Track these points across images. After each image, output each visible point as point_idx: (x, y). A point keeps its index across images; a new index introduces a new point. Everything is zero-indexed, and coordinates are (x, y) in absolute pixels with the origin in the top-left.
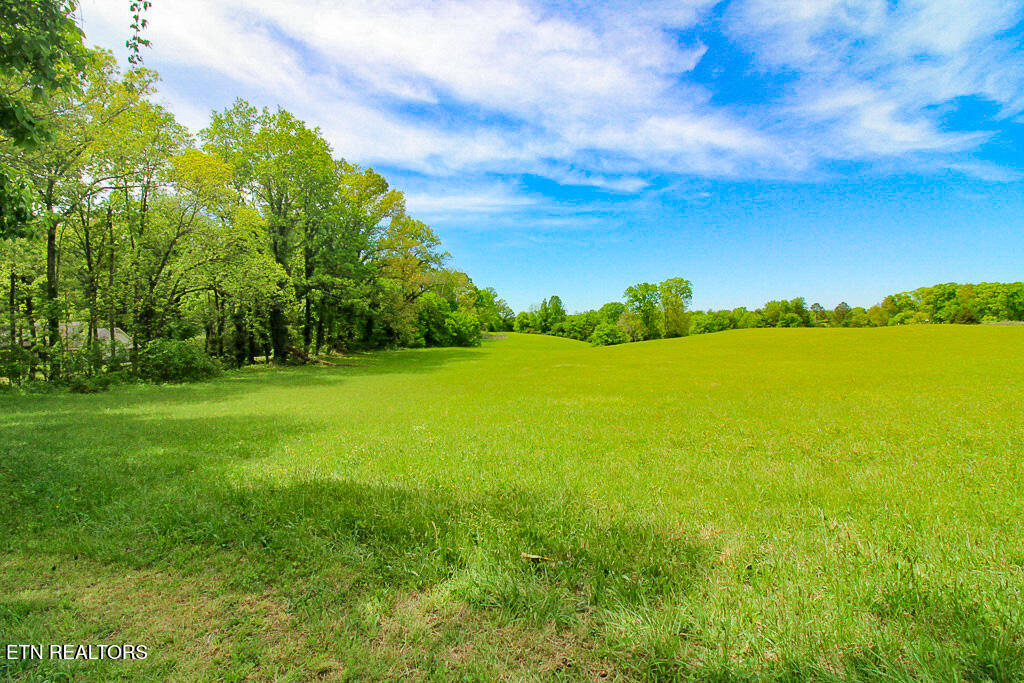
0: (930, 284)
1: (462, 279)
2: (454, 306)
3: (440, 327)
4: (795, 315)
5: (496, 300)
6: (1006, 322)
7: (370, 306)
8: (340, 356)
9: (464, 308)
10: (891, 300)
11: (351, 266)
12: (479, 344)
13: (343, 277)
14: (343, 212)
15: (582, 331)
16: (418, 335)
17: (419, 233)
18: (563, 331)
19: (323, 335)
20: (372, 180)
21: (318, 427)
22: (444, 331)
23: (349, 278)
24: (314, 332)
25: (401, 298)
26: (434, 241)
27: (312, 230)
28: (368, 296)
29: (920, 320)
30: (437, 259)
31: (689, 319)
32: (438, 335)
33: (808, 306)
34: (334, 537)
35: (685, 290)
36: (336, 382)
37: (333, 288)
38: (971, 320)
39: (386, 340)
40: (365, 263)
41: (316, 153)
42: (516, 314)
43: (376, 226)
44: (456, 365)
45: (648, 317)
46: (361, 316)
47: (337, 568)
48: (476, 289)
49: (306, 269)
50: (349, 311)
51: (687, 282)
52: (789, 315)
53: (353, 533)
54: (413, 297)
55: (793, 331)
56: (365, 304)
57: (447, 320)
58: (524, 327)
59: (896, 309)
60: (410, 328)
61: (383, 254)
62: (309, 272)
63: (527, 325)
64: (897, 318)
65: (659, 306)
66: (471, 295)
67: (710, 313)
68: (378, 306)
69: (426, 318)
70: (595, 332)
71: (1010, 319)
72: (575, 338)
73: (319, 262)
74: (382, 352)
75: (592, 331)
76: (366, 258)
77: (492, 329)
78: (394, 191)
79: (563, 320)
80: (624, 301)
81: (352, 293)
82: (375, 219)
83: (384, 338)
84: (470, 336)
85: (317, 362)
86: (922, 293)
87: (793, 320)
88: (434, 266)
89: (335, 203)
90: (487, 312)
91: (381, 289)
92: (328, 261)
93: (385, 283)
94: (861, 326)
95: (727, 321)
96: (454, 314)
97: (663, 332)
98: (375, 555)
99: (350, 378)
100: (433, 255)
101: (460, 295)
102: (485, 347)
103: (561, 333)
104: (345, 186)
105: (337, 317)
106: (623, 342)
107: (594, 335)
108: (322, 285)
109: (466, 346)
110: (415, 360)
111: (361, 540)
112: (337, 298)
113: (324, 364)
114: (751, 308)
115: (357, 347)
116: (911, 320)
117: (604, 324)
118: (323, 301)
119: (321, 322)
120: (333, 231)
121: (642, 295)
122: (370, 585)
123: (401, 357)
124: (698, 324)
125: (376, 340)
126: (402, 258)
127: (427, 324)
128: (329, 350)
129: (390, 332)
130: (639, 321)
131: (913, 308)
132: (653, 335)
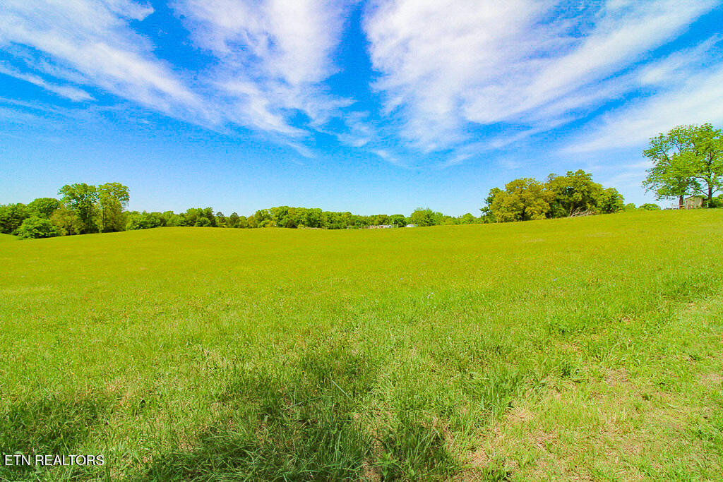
0: (277, 206)
4: (207, 219)
10: (259, 213)
15: (7, 223)
29: (272, 225)
31: (126, 218)
33: (215, 213)
35: (123, 194)
38: (294, 226)
45: (86, 214)
51: (125, 188)
52: (202, 219)
55: (205, 229)
59: (261, 218)
64: (262, 224)
65: (98, 205)
67: (144, 213)
70: (23, 225)
71: (309, 226)
75: (20, 224)
80: (59, 197)
86: (273, 210)
87: (205, 222)
94: (244, 228)
95: (158, 221)
97: (101, 227)
106: (57, 235)
107: (22, 228)
114: (177, 212)
116: (269, 225)
117: (34, 217)
124: (134, 222)
130: (76, 217)
131: (270, 218)
132: (90, 229)
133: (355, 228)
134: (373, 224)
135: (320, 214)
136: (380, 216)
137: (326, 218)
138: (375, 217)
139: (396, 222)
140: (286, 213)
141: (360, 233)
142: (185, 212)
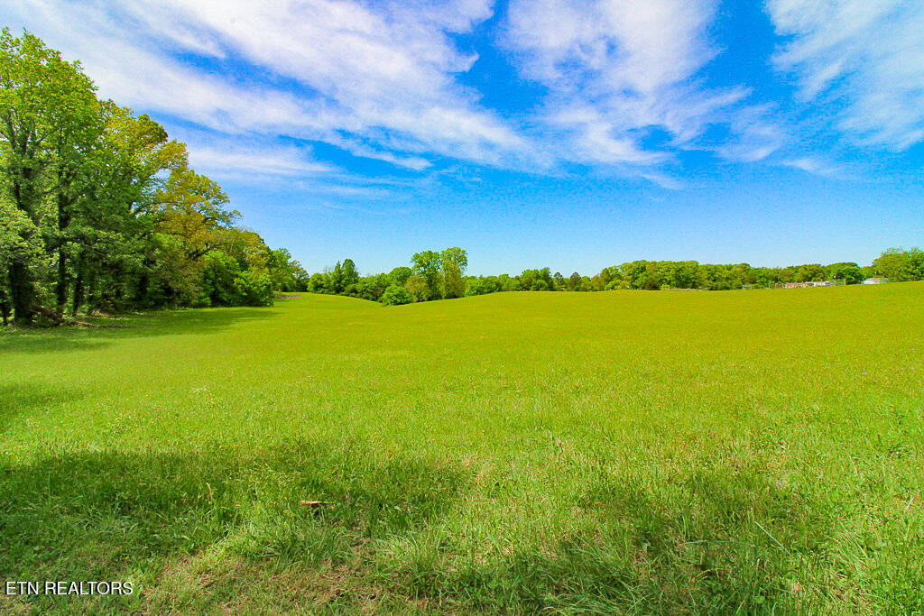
0: (630, 261)
1: (255, 238)
2: (244, 266)
3: (228, 286)
4: (543, 282)
5: (290, 261)
6: (676, 289)
7: (144, 262)
8: (105, 316)
9: (255, 268)
10: (606, 272)
11: (120, 218)
12: (272, 304)
13: (109, 230)
14: (109, 159)
15: (375, 291)
16: (203, 294)
17: (204, 188)
18: (356, 292)
19: (82, 293)
20: (146, 128)
21: (74, 396)
22: (233, 291)
23: (117, 232)
24: (71, 290)
25: (182, 255)
26: (221, 198)
27: (68, 175)
28: (142, 252)
29: (624, 287)
30: (226, 217)
31: (464, 283)
32: (226, 294)
33: (552, 275)
34: (89, 514)
35: (461, 258)
36: (98, 346)
37: (95, 242)
38: (655, 288)
39: (165, 300)
40: (137, 216)
41: (75, 89)
42: (311, 274)
43: (151, 177)
44: (246, 327)
45: (431, 280)
46: (133, 273)
47: (92, 546)
48: (268, 249)
49: (61, 218)
50: (117, 268)
51: (464, 252)
52: (539, 281)
53: (113, 506)
54: (197, 255)
55: (542, 293)
56: (139, 261)
57: (236, 280)
58: (318, 287)
59: (609, 277)
60: (192, 287)
61: (161, 208)
62: (64, 222)
63: (321, 286)
64: (610, 285)
65: (441, 271)
66: (263, 255)
67: (481, 278)
68: (154, 262)
69: (212, 276)
70: (386, 293)
71: (677, 287)
72: (367, 298)
73: (77, 212)
74: (159, 312)
75: (383, 292)
76: (138, 211)
77: (285, 290)
78: (174, 142)
79: (356, 281)
80: (411, 266)
81: (121, 248)
82: (150, 170)
83: (160, 297)
84: (262, 296)
85: (73, 323)
86: (625, 266)
87: (542, 285)
88: (221, 224)
89: (99, 146)
90: (281, 272)
91: (158, 245)
92: (89, 211)
93: (164, 239)
94: (587, 290)
95: (494, 285)
96: (244, 274)
97: (444, 293)
98: (139, 526)
99: (117, 341)
100: (220, 213)
101: (251, 254)
102: (278, 307)
103: (354, 294)
104: (113, 130)
105: (101, 274)
106: (410, 302)
107: (385, 296)
108: (81, 238)
109: (257, 306)
110: (197, 320)
111: (123, 513)
112: (104, 253)
113: (85, 325)
114: (512, 275)
115: (127, 307)
116: (619, 287)
117: (393, 286)
118: (82, 255)
119: (80, 278)
120: (96, 178)
121: (426, 261)
122: (133, 557)
123: (181, 318)
124: (472, 287)
125: (151, 299)
126: (183, 213)
127: (213, 283)
128: (90, 310)
129: (169, 291)
130: (424, 284)
131: (620, 278)
132: (435, 296)
133: (757, 288)
134: (791, 281)
135: (696, 267)
136: (805, 268)
137: (705, 275)
138: (796, 269)
139: (840, 276)
140: (643, 269)
141: (767, 294)
142: (520, 274)
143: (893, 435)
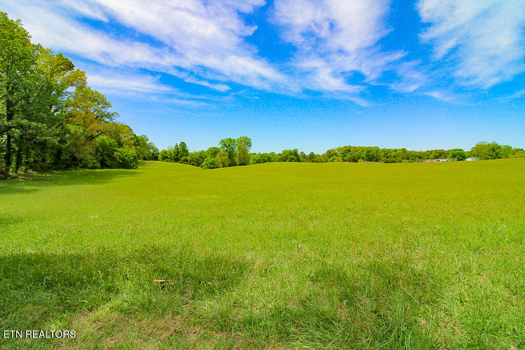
0: (342, 146)
1: (127, 129)
2: (120, 145)
3: (110, 156)
4: (294, 157)
5: (148, 142)
6: (366, 162)
7: (59, 142)
8: (35, 174)
9: (127, 146)
10: (329, 152)
11: (45, 115)
12: (137, 168)
13: (38, 122)
14: (38, 79)
15: (198, 161)
16: (95, 161)
17: (97, 98)
18: (187, 161)
19: (21, 159)
20: (61, 62)
21: (17, 220)
22: (114, 159)
23: (42, 123)
24: (14, 158)
25: (83, 137)
26: (107, 105)
27: (13, 88)
28: (58, 135)
29: (338, 161)
30: (109, 116)
31: (250, 157)
32: (109, 161)
33: (299, 153)
34: (27, 289)
35: (248, 143)
36: (33, 190)
37: (29, 129)
38: (355, 161)
39: (72, 164)
40: (55, 114)
41: (18, 37)
42: (160, 151)
43: (64, 91)
44: (121, 181)
45: (231, 155)
46: (53, 148)
47: (30, 307)
48: (135, 135)
49: (8, 114)
50: (43, 145)
51: (249, 139)
52: (292, 157)
53: (42, 285)
54: (92, 138)
55: (293, 163)
56: (56, 141)
57: (115, 153)
58: (164, 158)
59: (331, 155)
60: (89, 157)
61: (70, 109)
62: (10, 117)
63: (166, 157)
64: (331, 159)
65: (236, 150)
66: (132, 139)
67: (259, 154)
68: (65, 142)
69: (101, 151)
70: (204, 162)
71: (367, 161)
72: (193, 165)
73: (18, 111)
74: (68, 171)
75: (203, 161)
76: (56, 111)
77: (145, 159)
78: (78, 70)
79: (187, 155)
80: (219, 146)
81: (44, 133)
82: (63, 86)
83: (69, 162)
84: (131, 163)
85: (15, 177)
86: (339, 149)
87: (293, 159)
88: (106, 120)
89: (32, 72)
90: (142, 149)
91: (68, 131)
92: (26, 110)
93: (72, 128)
94: (318, 162)
95: (266, 158)
96: (120, 149)
97: (238, 163)
98: (58, 295)
99: (43, 188)
100: (106, 113)
101: (124, 138)
102: (140, 169)
103: (186, 162)
104: (41, 62)
105: (33, 148)
106: (218, 167)
107: (204, 163)
108: (20, 126)
109: (128, 168)
110: (92, 176)
111: (48, 288)
112: (33, 136)
113: (23, 179)
114: (277, 153)
115: (49, 168)
116: (336, 160)
117: (209, 158)
118: (21, 137)
119: (20, 150)
120: (30, 91)
121: (228, 144)
122: (54, 313)
123: (82, 175)
124: (254, 159)
125: (64, 163)
126: (83, 113)
127: (102, 155)
128: (26, 170)
129: (74, 159)
130: (226, 157)
131: (337, 156)
132: (233, 164)
133: (410, 162)
134: (428, 158)
135: (377, 150)
136: (435, 151)
137: (383, 154)
138: (431, 152)
139: (454, 156)
140: (349, 150)
141: (415, 166)
142: (281, 152)
143: (477, 241)
